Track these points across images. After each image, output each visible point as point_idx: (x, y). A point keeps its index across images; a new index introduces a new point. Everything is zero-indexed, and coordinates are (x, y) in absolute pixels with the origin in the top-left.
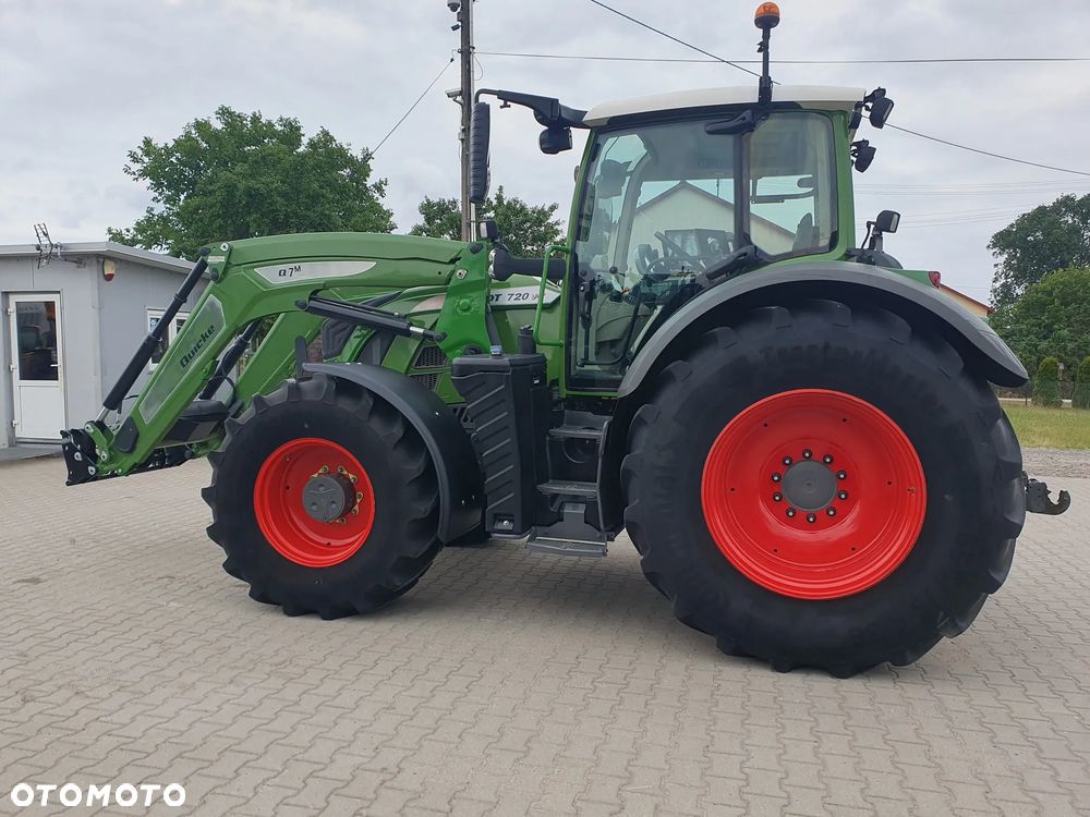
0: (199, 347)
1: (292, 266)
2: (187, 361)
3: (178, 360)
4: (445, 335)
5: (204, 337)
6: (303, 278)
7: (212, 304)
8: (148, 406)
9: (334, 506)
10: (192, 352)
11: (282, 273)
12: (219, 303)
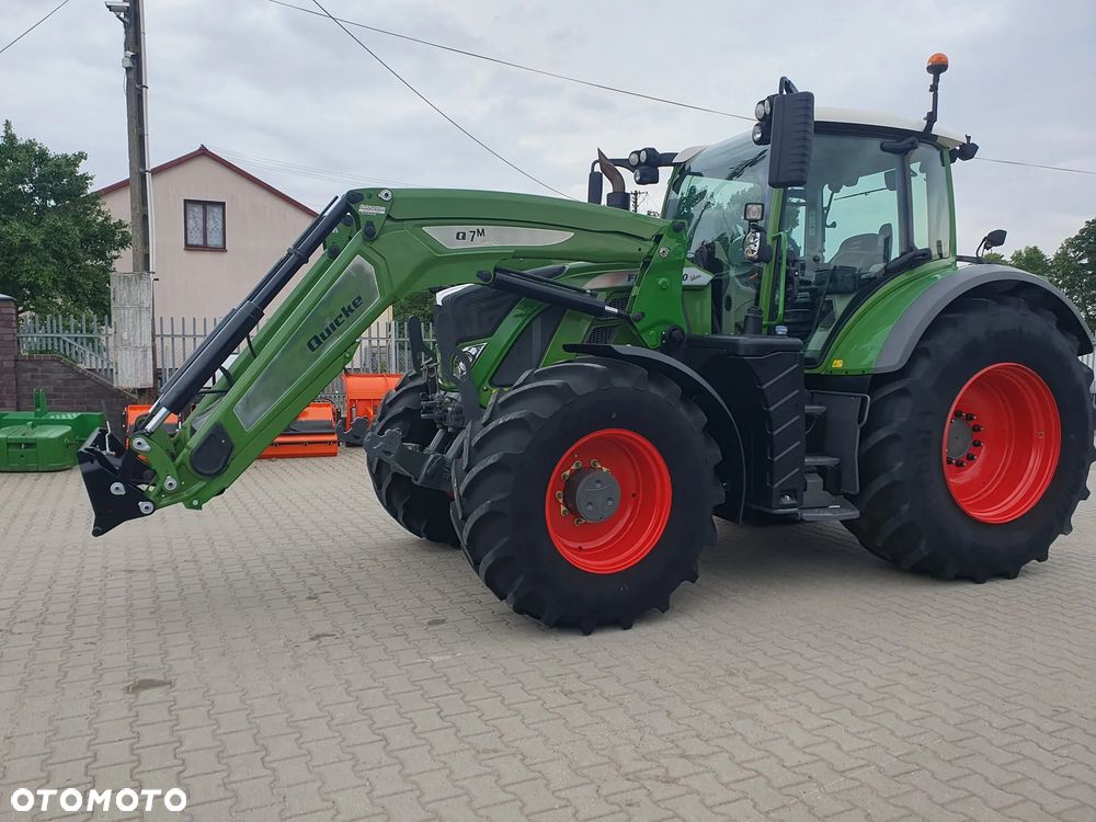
0: (338, 324)
1: (475, 228)
2: (319, 343)
3: (304, 342)
4: (643, 314)
5: (347, 312)
6: (487, 244)
7: (360, 268)
8: (248, 407)
9: (610, 503)
10: (327, 330)
11: (461, 236)
12: (370, 268)
